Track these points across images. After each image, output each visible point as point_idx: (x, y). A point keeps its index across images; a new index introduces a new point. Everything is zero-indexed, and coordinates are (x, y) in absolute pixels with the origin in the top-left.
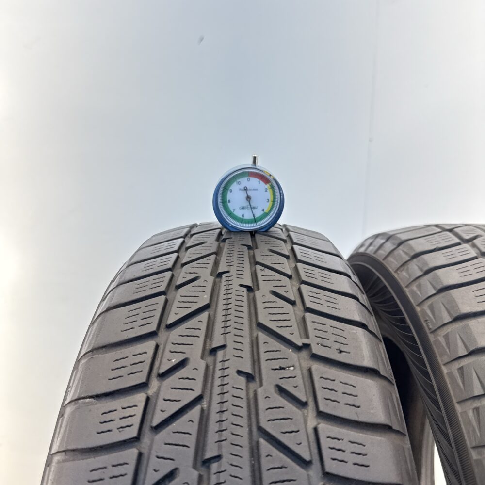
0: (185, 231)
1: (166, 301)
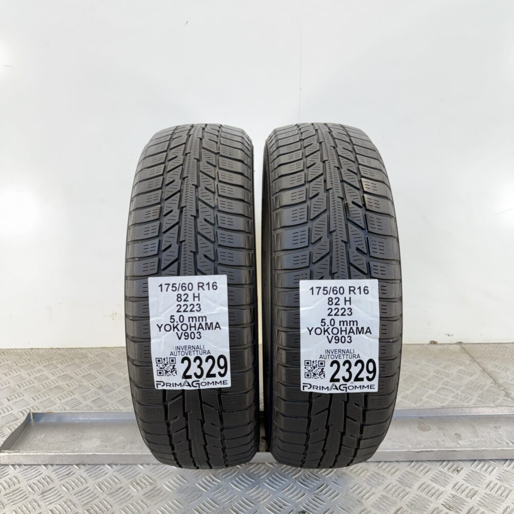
0: (172, 132)
1: (164, 179)
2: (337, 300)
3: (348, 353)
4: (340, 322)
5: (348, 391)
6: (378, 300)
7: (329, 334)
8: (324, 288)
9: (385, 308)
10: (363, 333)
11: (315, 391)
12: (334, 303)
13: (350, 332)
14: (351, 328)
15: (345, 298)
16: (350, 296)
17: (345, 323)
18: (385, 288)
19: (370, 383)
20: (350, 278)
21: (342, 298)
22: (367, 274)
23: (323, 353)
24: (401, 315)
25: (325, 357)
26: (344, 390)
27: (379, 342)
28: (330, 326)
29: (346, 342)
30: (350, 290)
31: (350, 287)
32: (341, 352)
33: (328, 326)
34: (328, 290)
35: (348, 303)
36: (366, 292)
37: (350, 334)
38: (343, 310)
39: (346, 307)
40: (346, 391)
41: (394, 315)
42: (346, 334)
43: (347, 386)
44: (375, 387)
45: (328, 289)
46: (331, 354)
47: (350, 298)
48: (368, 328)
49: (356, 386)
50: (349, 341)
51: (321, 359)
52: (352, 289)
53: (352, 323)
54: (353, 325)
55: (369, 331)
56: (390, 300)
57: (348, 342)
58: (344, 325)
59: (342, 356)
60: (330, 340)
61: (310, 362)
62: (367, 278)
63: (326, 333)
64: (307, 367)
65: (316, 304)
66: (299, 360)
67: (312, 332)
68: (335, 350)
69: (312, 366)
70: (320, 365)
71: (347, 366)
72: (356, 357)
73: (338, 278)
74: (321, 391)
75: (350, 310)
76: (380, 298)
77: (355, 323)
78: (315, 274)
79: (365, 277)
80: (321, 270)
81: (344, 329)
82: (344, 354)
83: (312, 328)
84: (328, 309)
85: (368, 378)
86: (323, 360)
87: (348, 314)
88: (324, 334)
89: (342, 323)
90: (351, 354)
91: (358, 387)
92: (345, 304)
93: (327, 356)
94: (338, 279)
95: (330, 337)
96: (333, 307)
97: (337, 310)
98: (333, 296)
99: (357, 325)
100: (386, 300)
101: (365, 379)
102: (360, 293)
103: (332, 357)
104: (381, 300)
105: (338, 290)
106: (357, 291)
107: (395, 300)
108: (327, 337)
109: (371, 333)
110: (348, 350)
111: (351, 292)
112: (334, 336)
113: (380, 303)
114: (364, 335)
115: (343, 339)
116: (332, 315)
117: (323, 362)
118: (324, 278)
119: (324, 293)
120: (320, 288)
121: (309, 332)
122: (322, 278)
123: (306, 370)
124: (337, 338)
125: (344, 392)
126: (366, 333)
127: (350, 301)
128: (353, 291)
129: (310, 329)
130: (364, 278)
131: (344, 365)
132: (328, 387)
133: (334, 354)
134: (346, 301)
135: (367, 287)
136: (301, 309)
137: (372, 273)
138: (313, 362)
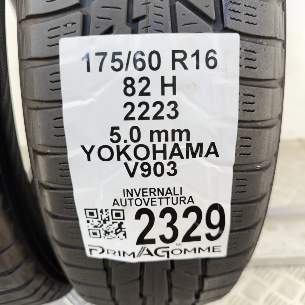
2: (144, 82)
3: (169, 195)
4: (152, 133)
5: (172, 257)
6: (236, 83)
7: (129, 159)
8: (114, 54)
9: (251, 99)
10: (200, 156)
11: (111, 257)
12: (138, 92)
13: (173, 154)
14: (176, 146)
15: (163, 78)
16: (174, 73)
17: (163, 135)
18: (253, 56)
19: (211, 244)
20: (175, 30)
21: (155, 77)
22: (215, 21)
23: (120, 196)
24: (280, 117)
25: (124, 203)
26: (164, 256)
27: (234, 171)
28: (129, 142)
29: (165, 173)
30: (174, 60)
31: (174, 52)
32: (156, 193)
33: (125, 141)
34: (124, 60)
35: (169, 90)
36: (212, 62)
37: (174, 157)
38: (158, 107)
39: (165, 100)
40: (168, 256)
41: (268, 115)
42: (165, 158)
43: (170, 250)
44: (221, 249)
45: (124, 58)
46: (135, 196)
47: (174, 78)
48: (213, 144)
49: (185, 250)
50: (172, 172)
51: (116, 207)
52: (179, 56)
53: (177, 134)
54: (181, 139)
55: (213, 150)
56: (261, 83)
57: (169, 174)
58: (159, 140)
59: (158, 201)
60: (132, 171)
61: (95, 211)
62: (215, 31)
63: (123, 156)
64: (91, 220)
65: (98, 93)
66: (74, 208)
67: (92, 155)
68: (143, 190)
69: (100, 219)
70: (114, 217)
71: (168, 217)
72: (186, 201)
73: (147, 30)
74: (121, 259)
75: (173, 106)
76: (241, 78)
77: (184, 134)
78: (93, 22)
79: (211, 28)
80: (106, 13)
81: (159, 147)
82: (161, 196)
83: (93, 147)
84: (125, 106)
85: (209, 237)
86: (121, 208)
87: (169, 116)
88: (119, 159)
89: (155, 135)
90: (175, 197)
91: (190, 250)
92: (163, 93)
93: (128, 201)
94: (147, 32)
95: (131, 165)
96: (136, 99)
97: (144, 107)
98: (136, 75)
99: (188, 139)
100: (254, 83)
101: (204, 238)
102: (198, 67)
103: (138, 202)
104: (245, 82)
105: (146, 58)
106: (190, 61)
107: (273, 83)
108: (126, 164)
109: (217, 156)
110: (169, 189)
111: (178, 64)
112: (140, 162)
113: (240, 89)
114: (203, 158)
115: (159, 167)
116: (133, 119)
117: (121, 212)
118: (115, 30)
119: (113, 68)
120: (105, 54)
121: (86, 155)
122: (109, 31)
123: (89, 224)
124: (146, 167)
125: (165, 258)
126: (206, 156)
127: (173, 85)
128: (181, 61)
129: (88, 149)
130: (208, 31)
131: (162, 215)
132: (134, 253)
133: (141, 196)
134: (164, 85)
135: (215, 53)
136: (66, 106)
137: (227, 19)
138: (101, 211)
